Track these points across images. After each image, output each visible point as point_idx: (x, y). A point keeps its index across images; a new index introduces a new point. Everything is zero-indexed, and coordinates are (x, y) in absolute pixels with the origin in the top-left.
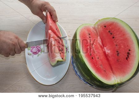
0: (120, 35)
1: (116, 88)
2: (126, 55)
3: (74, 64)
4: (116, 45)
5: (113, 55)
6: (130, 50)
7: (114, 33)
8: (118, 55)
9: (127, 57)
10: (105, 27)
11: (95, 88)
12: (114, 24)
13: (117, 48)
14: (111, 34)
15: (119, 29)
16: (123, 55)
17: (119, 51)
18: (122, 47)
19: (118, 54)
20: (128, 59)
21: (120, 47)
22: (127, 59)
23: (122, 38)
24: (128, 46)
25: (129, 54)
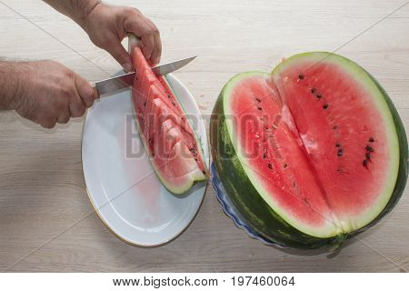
0: (343, 99)
1: (337, 246)
2: (362, 153)
3: (221, 186)
4: (335, 128)
5: (325, 155)
6: (372, 140)
7: (327, 95)
8: (339, 155)
9: (365, 158)
10: (301, 77)
11: (281, 250)
12: (326, 69)
13: (337, 135)
14: (318, 97)
15: (340, 82)
16: (353, 154)
17: (342, 144)
18: (351, 131)
19: (340, 151)
20: (369, 165)
21: (345, 133)
22: (365, 164)
23: (349, 108)
24: (366, 128)
25: (369, 150)
